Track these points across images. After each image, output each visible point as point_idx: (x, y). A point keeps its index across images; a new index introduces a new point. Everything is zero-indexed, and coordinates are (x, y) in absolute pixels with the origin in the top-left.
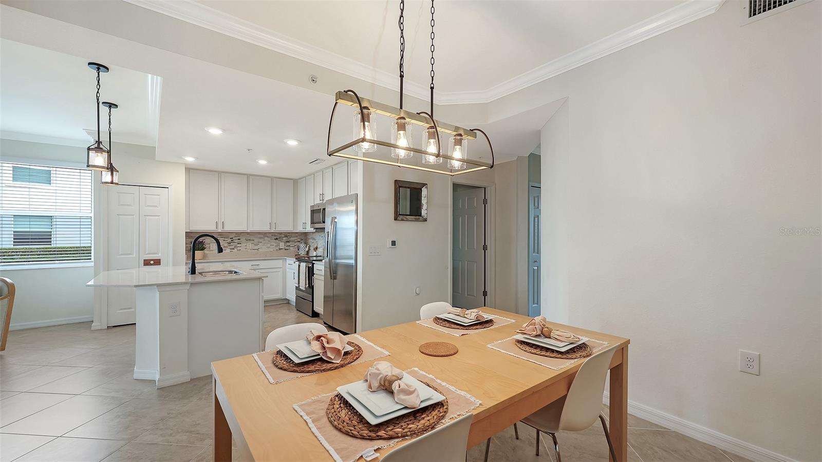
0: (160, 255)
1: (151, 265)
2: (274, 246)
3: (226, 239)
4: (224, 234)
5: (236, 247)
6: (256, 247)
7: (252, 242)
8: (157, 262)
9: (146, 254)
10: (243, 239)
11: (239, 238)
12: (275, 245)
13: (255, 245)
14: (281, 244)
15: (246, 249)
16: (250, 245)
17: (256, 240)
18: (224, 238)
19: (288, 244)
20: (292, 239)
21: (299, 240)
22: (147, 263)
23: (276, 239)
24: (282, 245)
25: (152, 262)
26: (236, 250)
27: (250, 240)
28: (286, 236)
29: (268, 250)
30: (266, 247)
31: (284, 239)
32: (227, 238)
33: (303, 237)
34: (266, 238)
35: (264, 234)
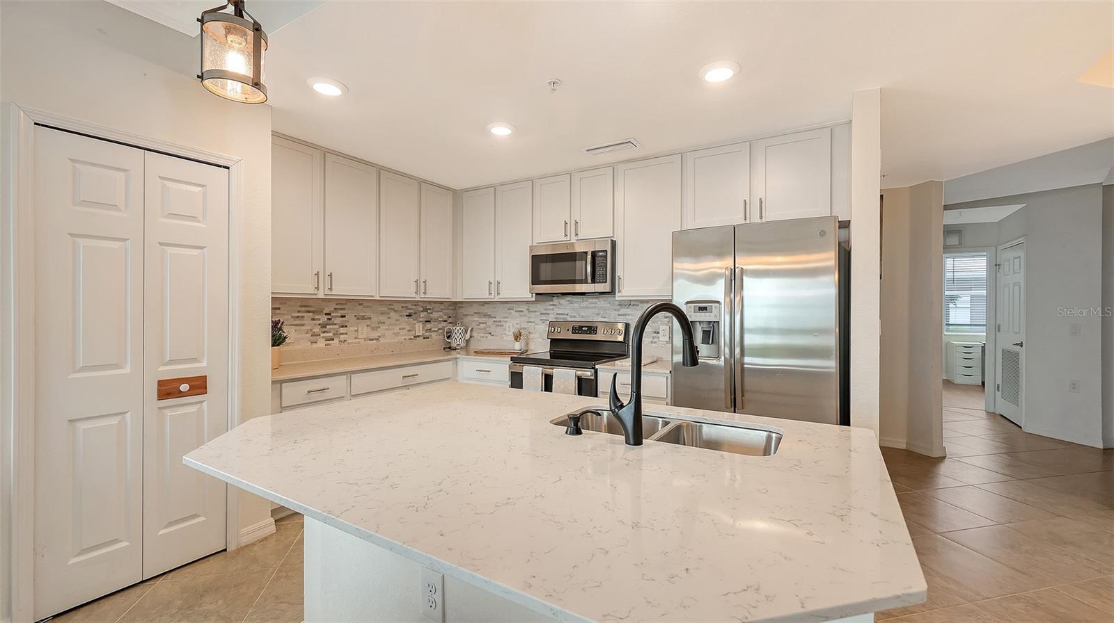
0: (204, 364)
1: (181, 394)
2: (405, 331)
3: (316, 317)
4: (310, 303)
5: (337, 334)
6: (374, 335)
7: (368, 322)
8: (199, 385)
9: (165, 365)
10: (350, 317)
11: (342, 312)
12: (408, 328)
13: (374, 329)
14: (417, 325)
15: (355, 338)
16: (364, 330)
17: (375, 319)
18: (313, 312)
19: (428, 326)
20: (435, 315)
21: (445, 317)
22: (168, 390)
23: (409, 316)
24: (419, 329)
25: (184, 387)
26: (336, 341)
27: (364, 318)
28: (426, 310)
29: (396, 340)
30: (395, 332)
31: (422, 315)
32: (319, 312)
33: (450, 312)
34: (392, 314)
35: (389, 305)
